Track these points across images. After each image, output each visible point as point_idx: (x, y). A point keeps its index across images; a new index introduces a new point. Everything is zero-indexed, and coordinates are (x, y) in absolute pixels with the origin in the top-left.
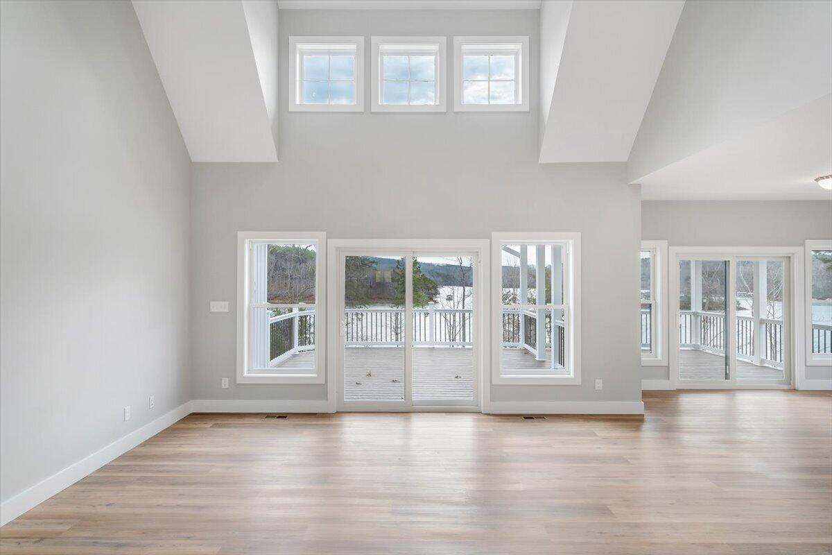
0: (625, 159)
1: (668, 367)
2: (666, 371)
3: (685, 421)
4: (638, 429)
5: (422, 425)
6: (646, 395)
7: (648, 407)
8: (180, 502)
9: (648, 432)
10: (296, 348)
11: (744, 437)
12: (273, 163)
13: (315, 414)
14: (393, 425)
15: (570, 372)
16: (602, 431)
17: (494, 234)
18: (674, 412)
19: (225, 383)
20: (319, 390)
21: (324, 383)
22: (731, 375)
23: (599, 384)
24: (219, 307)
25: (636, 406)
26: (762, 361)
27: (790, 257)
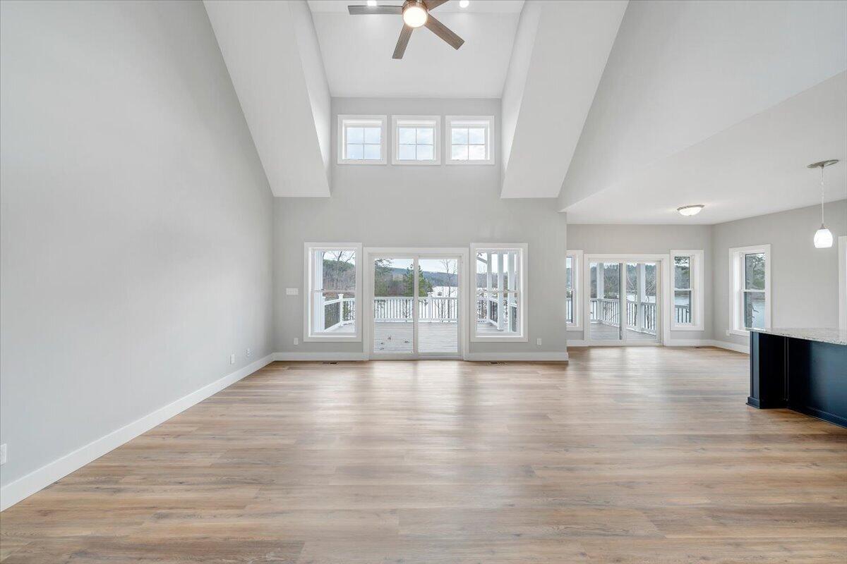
0: (557, 196)
1: (583, 331)
2: (582, 335)
3: (593, 364)
4: (564, 369)
5: (425, 368)
6: (569, 349)
7: (570, 356)
8: (268, 414)
9: (570, 372)
10: (342, 322)
11: (631, 373)
12: (329, 198)
13: (355, 361)
14: (407, 367)
15: (521, 334)
16: (542, 371)
17: (472, 245)
18: (588, 359)
19: (296, 342)
20: (358, 346)
21: (361, 341)
22: (623, 338)
23: (539, 342)
24: (293, 291)
25: (563, 356)
26: (643, 329)
27: (660, 261)
